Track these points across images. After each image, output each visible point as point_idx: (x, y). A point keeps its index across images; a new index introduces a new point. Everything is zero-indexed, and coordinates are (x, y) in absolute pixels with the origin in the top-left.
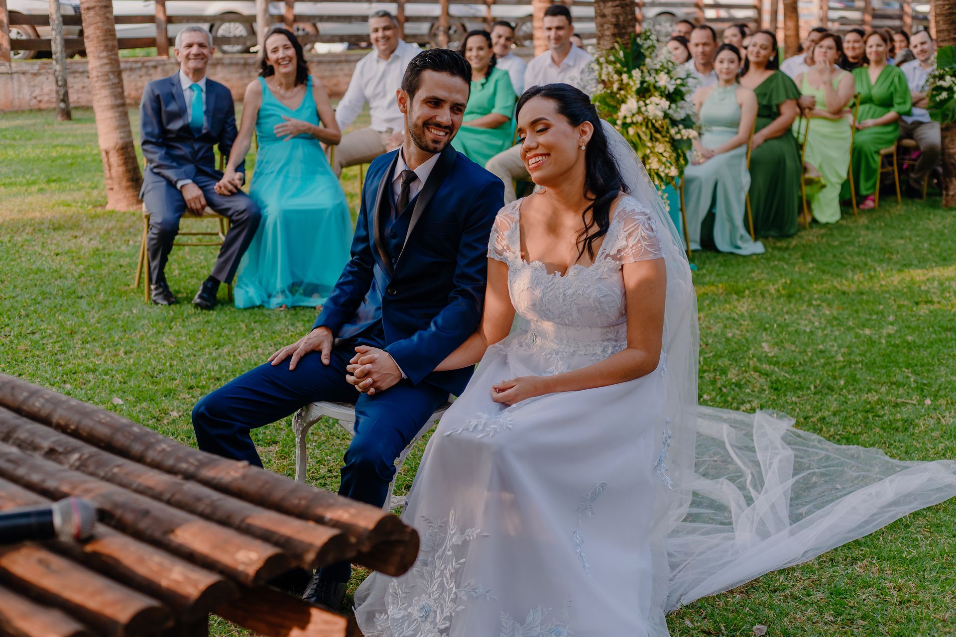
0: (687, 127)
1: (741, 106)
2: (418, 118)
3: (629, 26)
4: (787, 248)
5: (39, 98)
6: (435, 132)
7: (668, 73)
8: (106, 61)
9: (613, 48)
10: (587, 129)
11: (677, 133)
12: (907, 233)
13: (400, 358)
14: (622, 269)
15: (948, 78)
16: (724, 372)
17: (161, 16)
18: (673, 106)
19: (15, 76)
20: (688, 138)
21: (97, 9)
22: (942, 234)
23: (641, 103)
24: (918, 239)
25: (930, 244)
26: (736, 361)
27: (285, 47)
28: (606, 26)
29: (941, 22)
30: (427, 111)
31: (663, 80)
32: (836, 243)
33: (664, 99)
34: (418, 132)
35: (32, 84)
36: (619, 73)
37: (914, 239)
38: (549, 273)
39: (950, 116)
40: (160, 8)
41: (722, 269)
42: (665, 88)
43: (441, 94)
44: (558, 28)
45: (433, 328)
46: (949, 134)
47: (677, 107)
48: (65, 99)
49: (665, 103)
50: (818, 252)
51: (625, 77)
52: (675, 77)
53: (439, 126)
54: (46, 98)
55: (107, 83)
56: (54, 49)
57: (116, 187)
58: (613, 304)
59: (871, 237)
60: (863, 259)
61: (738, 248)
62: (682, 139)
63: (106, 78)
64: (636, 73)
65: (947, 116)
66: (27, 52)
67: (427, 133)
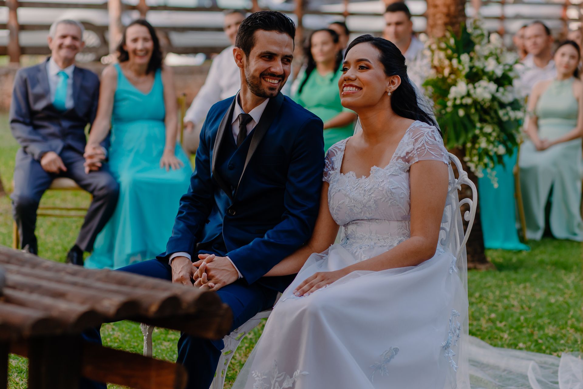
0: (514, 109)
2: (256, 70)
3: (460, 16)
6: (271, 81)
7: (497, 59)
9: (444, 36)
10: (396, 81)
11: (505, 115)
13: (237, 261)
14: (409, 171)
16: (541, 328)
18: (501, 89)
20: (515, 119)
23: (471, 86)
26: (556, 321)
27: (145, 40)
30: (263, 65)
31: (491, 66)
33: (492, 83)
34: (256, 82)
36: (450, 58)
40: (12, 16)
42: (494, 72)
43: (274, 49)
44: (398, 24)
45: (266, 237)
47: (505, 91)
49: (493, 87)
51: (455, 62)
52: (503, 63)
61: (575, 234)
62: (509, 120)
64: (465, 57)
67: (263, 82)
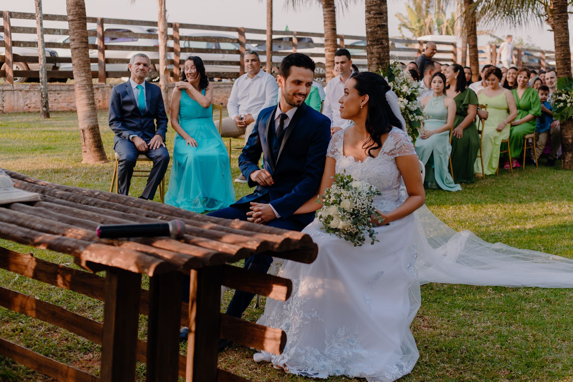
0: (417, 115)
1: (447, 108)
2: (290, 91)
3: (386, 59)
4: (473, 188)
5: (29, 106)
6: (298, 97)
7: (408, 85)
8: (84, 78)
11: (413, 118)
12: (541, 182)
15: (564, 95)
17: (102, 59)
18: (410, 103)
19: (16, 92)
20: (418, 120)
21: (80, 48)
22: (561, 182)
24: (547, 184)
25: (554, 187)
28: (373, 59)
29: (560, 64)
30: (294, 88)
31: (405, 89)
32: (501, 186)
33: (405, 99)
34: (290, 98)
35: (25, 97)
37: (545, 185)
38: (355, 161)
39: (566, 117)
40: (101, 54)
41: (437, 197)
42: (406, 92)
43: (301, 78)
44: (343, 62)
45: (293, 192)
46: (564, 127)
47: (412, 104)
48: (46, 105)
49: (406, 102)
50: (491, 191)
52: (411, 87)
53: (300, 94)
54: (33, 105)
55: (85, 91)
56: (40, 76)
57: (88, 150)
58: (385, 177)
59: (520, 183)
60: (516, 193)
62: (415, 121)
63: (84, 88)
65: (564, 117)
66: (22, 78)
67: (295, 97)
